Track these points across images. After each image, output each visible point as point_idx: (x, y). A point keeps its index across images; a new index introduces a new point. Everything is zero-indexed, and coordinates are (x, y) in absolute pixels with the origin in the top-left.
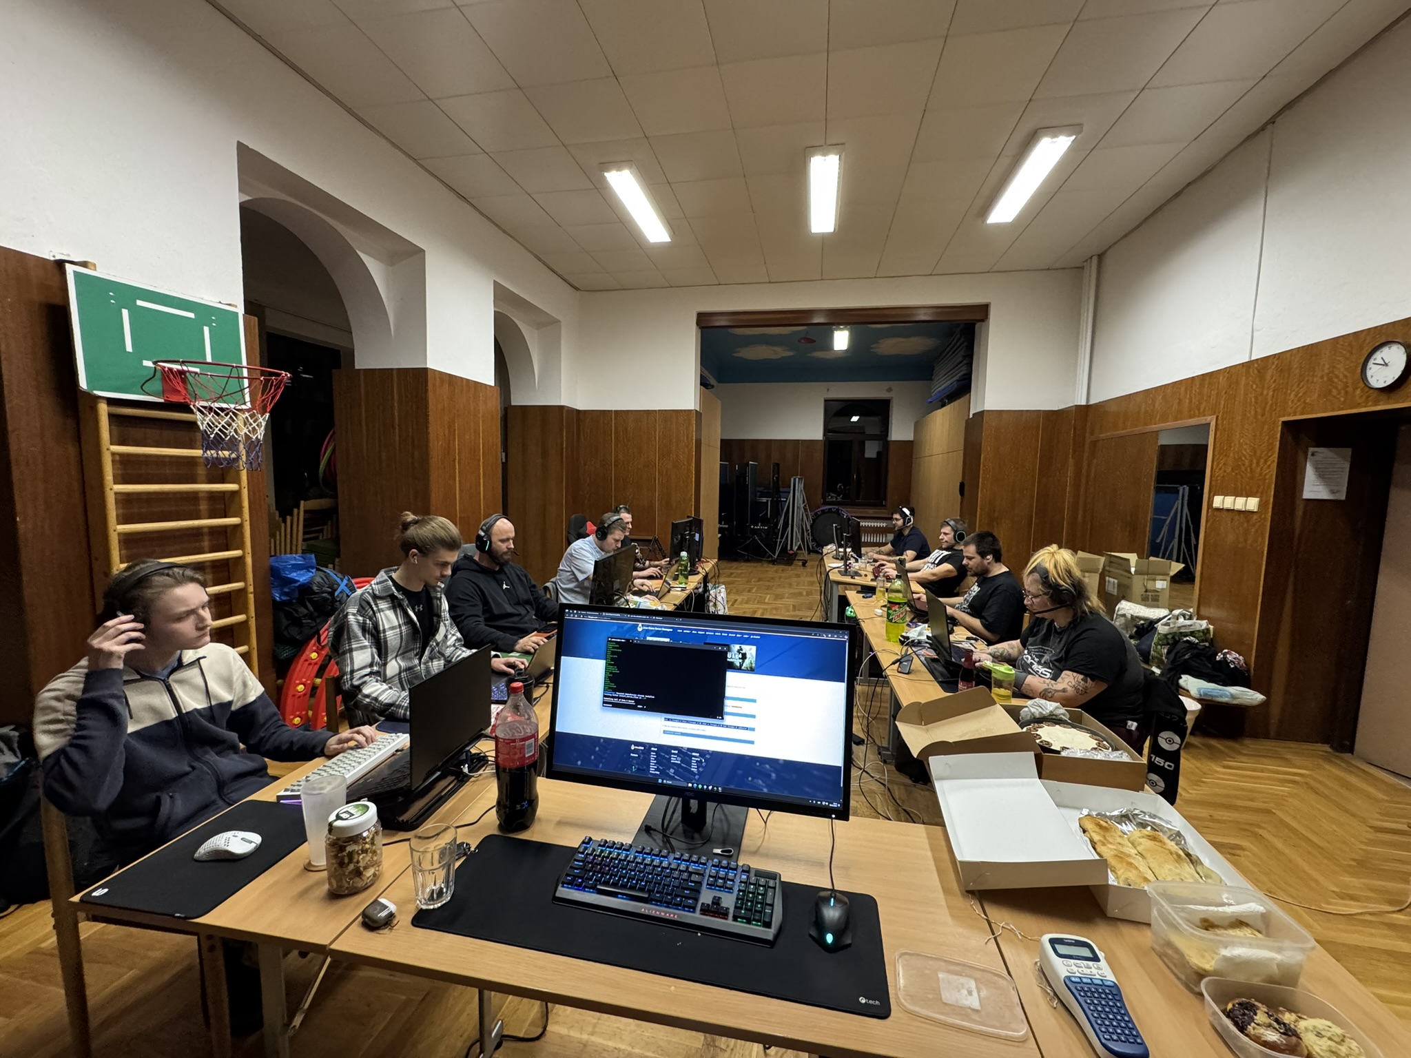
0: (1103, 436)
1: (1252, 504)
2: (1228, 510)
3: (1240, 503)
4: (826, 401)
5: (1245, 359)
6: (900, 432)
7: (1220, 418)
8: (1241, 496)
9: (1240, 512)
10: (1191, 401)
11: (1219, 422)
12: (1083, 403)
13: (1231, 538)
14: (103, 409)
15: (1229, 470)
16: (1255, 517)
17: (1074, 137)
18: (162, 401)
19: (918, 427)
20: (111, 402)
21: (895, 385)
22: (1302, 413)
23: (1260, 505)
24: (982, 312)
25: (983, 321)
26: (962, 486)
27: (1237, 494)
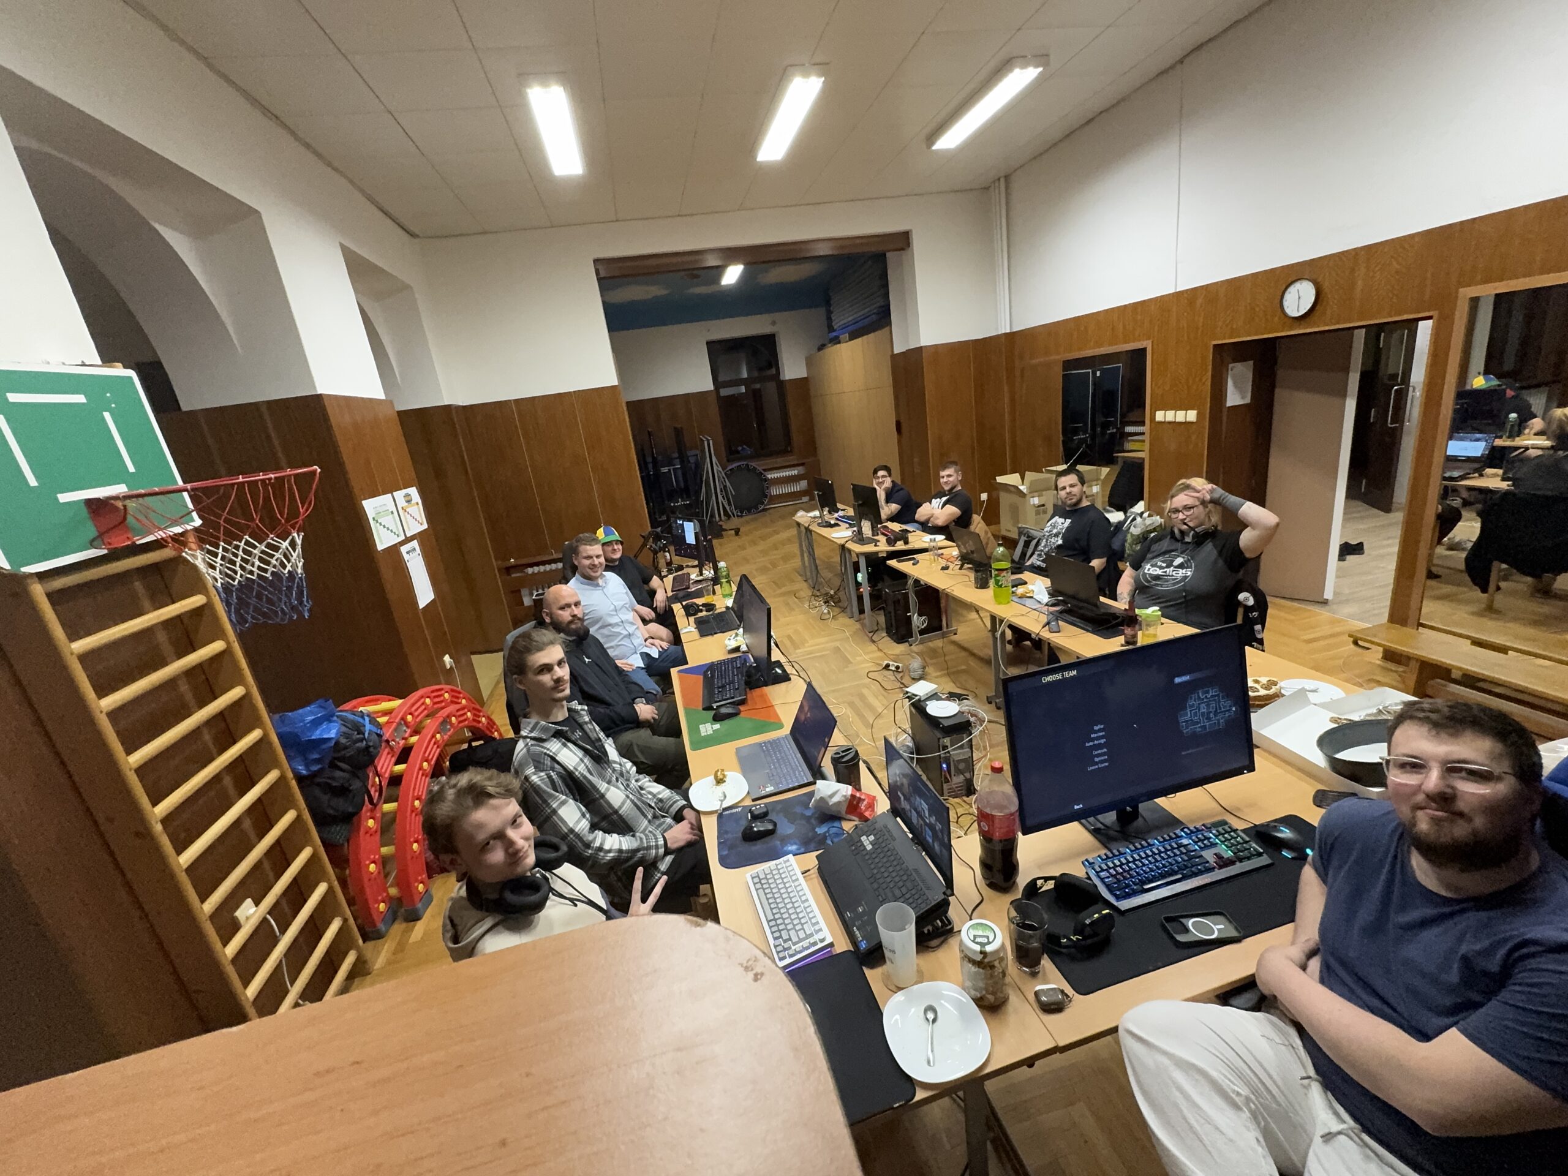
0: (1034, 362)
1: (1192, 416)
2: (1170, 423)
3: (1181, 416)
4: (708, 343)
5: (1172, 291)
6: (792, 368)
7: (1155, 342)
8: (1181, 409)
9: (1180, 423)
10: (1124, 326)
11: (1155, 346)
12: (1008, 331)
13: (1173, 447)
14: (38, 591)
15: (1167, 388)
16: (1194, 427)
17: (1040, 69)
18: (105, 552)
19: (810, 362)
20: (42, 576)
21: (777, 316)
22: (1231, 338)
23: (1198, 415)
24: (902, 241)
25: (903, 249)
26: (898, 425)
27: (1176, 408)
